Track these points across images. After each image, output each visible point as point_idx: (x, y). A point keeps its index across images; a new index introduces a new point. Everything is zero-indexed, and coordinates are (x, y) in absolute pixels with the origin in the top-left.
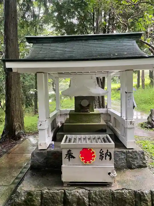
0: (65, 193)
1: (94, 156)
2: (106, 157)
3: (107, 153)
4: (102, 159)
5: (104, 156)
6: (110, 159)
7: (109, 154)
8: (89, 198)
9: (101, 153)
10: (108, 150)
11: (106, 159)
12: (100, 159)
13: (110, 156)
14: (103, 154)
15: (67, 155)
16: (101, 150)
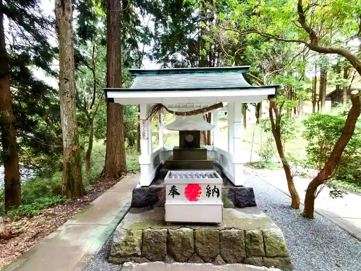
0: (168, 233)
1: (200, 193)
2: (213, 193)
3: (214, 189)
4: (209, 196)
5: (211, 192)
6: (218, 196)
7: (216, 190)
8: (195, 239)
9: (208, 189)
10: (215, 187)
11: (213, 196)
12: (207, 195)
13: (218, 192)
14: (210, 191)
15: (171, 191)
16: (208, 186)
